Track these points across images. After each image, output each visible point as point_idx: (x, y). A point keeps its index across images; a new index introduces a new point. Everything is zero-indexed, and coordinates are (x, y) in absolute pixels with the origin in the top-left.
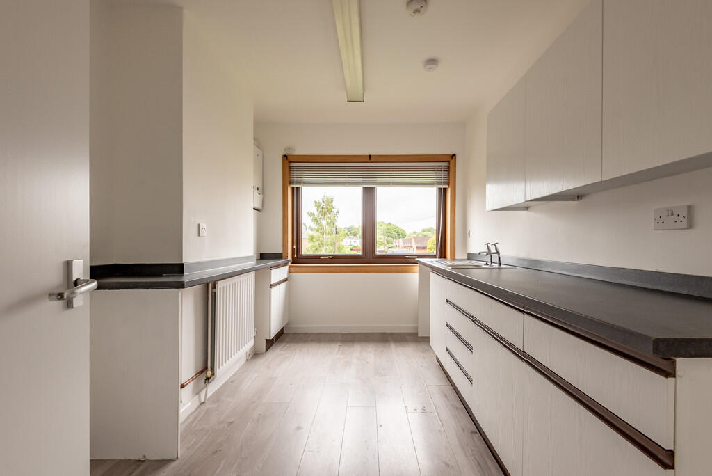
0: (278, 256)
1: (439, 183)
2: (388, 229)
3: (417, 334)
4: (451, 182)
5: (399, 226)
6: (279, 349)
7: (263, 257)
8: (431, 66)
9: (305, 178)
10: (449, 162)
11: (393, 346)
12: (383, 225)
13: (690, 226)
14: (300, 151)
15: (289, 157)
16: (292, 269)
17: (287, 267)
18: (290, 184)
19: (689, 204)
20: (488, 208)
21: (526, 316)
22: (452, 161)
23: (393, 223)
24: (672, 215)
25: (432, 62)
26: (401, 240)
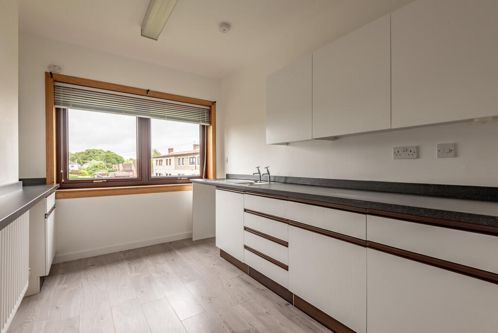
0: (42, 182)
1: (204, 121)
2: (107, 156)
3: (191, 239)
4: (213, 121)
5: (118, 154)
6: (56, 285)
7: (26, 182)
8: (224, 28)
9: (72, 100)
10: (210, 106)
11: (179, 253)
12: (103, 153)
13: (418, 157)
14: (67, 71)
15: (53, 75)
16: (59, 195)
17: (54, 194)
18: (55, 105)
19: (417, 145)
20: (268, 142)
21: (368, 216)
22: (213, 106)
23: (112, 151)
24: (407, 151)
25: (226, 26)
26: (121, 165)
